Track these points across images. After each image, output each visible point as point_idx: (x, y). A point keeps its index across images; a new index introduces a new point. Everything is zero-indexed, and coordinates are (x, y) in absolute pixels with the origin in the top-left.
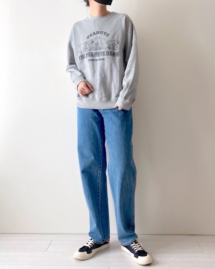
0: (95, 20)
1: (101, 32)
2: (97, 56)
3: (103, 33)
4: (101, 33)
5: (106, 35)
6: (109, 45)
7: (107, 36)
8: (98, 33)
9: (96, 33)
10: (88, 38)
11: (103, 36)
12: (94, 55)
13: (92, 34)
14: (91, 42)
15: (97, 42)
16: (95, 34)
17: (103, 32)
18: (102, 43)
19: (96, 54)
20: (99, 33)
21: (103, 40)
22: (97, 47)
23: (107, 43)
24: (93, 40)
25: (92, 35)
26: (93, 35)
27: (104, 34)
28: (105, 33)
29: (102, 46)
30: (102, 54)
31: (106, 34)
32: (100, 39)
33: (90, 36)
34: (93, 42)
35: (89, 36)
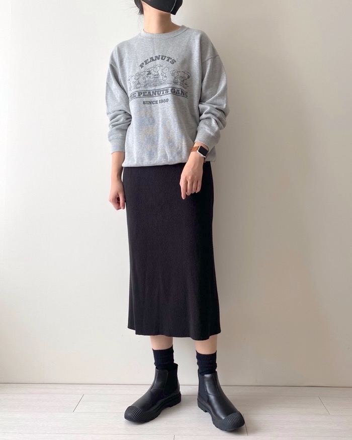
0: (153, 39)
1: (162, 56)
2: (157, 95)
3: (166, 59)
4: (162, 59)
5: (171, 62)
6: (175, 78)
7: (173, 63)
8: (157, 58)
9: (154, 58)
10: (142, 66)
11: (165, 63)
12: (151, 93)
13: (148, 60)
14: (147, 73)
15: (156, 74)
16: (153, 60)
17: (166, 57)
18: (164, 75)
19: (156, 92)
20: (159, 59)
21: (165, 69)
22: (156, 81)
23: (173, 74)
24: (150, 70)
25: (149, 62)
26: (151, 61)
27: (168, 60)
28: (169, 58)
29: (165, 78)
30: (165, 92)
31: (170, 60)
32: (161, 67)
33: (145, 63)
34: (149, 73)
35: (143, 64)
